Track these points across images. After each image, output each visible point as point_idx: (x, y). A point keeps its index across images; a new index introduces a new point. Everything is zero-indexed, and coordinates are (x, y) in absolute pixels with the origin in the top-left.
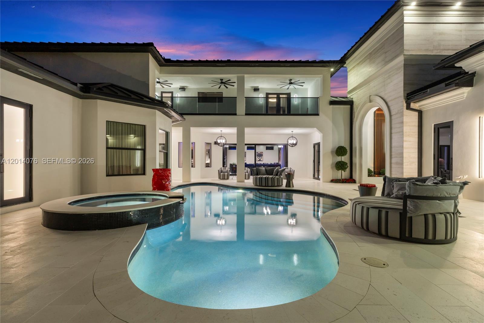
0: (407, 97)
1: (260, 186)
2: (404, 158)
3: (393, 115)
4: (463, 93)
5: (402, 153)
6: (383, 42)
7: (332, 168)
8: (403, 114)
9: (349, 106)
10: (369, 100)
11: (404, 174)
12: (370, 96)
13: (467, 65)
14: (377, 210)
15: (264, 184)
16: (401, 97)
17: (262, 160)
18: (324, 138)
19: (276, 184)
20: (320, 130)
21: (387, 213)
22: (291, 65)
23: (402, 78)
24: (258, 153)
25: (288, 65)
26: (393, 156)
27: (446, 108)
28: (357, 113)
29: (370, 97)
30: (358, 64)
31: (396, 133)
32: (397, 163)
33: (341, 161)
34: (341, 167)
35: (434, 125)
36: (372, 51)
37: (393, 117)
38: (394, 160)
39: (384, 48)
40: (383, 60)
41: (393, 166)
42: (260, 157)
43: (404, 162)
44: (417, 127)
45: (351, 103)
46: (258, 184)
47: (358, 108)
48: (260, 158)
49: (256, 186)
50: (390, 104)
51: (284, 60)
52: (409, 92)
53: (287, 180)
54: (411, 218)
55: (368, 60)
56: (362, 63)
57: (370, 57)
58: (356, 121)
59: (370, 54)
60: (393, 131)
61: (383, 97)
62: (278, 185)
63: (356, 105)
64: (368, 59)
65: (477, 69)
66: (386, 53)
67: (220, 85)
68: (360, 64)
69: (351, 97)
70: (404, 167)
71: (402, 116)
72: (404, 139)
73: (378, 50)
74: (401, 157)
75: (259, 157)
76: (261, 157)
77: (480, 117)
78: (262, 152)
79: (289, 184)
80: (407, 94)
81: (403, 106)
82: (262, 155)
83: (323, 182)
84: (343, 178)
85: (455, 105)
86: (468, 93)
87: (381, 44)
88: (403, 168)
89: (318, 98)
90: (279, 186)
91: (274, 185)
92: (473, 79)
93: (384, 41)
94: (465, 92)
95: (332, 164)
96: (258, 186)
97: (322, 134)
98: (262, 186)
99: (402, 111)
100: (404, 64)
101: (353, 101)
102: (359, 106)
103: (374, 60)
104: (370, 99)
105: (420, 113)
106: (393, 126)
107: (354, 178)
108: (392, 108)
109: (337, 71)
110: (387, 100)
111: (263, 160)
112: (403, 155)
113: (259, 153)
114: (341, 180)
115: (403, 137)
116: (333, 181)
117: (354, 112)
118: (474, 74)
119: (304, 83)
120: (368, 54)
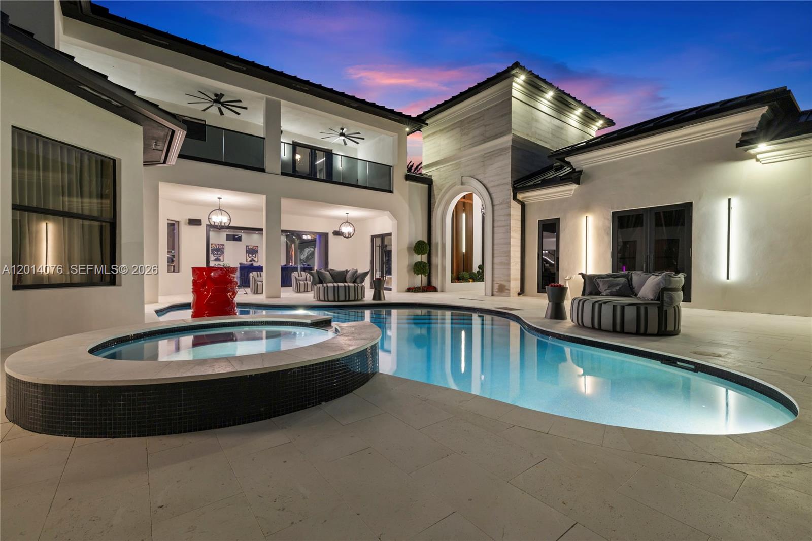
0: (514, 185)
1: (325, 301)
2: (511, 258)
3: (497, 205)
4: (571, 190)
5: (509, 252)
6: (481, 112)
7: (408, 271)
8: (510, 204)
9: (427, 186)
10: (460, 182)
11: (511, 276)
12: (462, 176)
13: (577, 161)
14: (635, 307)
15: (342, 298)
16: (507, 184)
17: (256, 261)
18: (399, 227)
19: (352, 298)
20: (395, 215)
21: (646, 309)
22: (358, 106)
23: (510, 161)
24: (249, 247)
25: (355, 106)
26: (495, 255)
27: (553, 203)
28: (439, 197)
29: (462, 178)
30: (441, 131)
31: (500, 227)
32: (501, 263)
33: (421, 262)
34: (422, 269)
35: (539, 221)
36: (465, 119)
37: (496, 208)
38: (496, 260)
39: (483, 119)
40: (482, 135)
41: (495, 266)
42: (252, 254)
43: (511, 262)
44: (520, 222)
45: (428, 181)
46: (322, 298)
47: (441, 190)
48: (253, 257)
49: (318, 301)
50: (491, 190)
51: (351, 95)
52: (515, 179)
53: (375, 290)
54: (666, 310)
55: (458, 130)
56: (448, 131)
57: (462, 125)
58: (438, 207)
59: (461, 121)
60: (496, 224)
61: (481, 180)
62: (356, 299)
63: (436, 185)
64: (458, 127)
65: (584, 167)
66: (485, 126)
67: (211, 104)
68: (445, 131)
69: (429, 174)
70: (511, 268)
71: (509, 207)
72: (511, 235)
73: (475, 120)
74: (507, 256)
75: (250, 255)
76: (254, 255)
77: (587, 217)
78: (257, 246)
79: (377, 296)
80: (514, 182)
81: (510, 195)
82: (257, 251)
83: (398, 292)
84: (423, 285)
85: (562, 201)
86: (575, 190)
87: (479, 113)
88: (509, 269)
89: (391, 166)
90: (358, 300)
91: (358, 298)
92: (580, 177)
93: (484, 110)
94: (570, 189)
95: (408, 266)
96: (322, 301)
97: (396, 221)
98: (328, 301)
99: (508, 201)
100: (512, 145)
101: (432, 180)
102: (444, 187)
103: (467, 131)
104: (462, 180)
105: (523, 206)
106: (496, 218)
107: (434, 284)
108: (494, 196)
109: (411, 133)
110: (488, 185)
111: (259, 261)
112: (510, 254)
113: (252, 247)
114: (421, 288)
115: (510, 232)
116: (409, 290)
117: (434, 195)
118: (580, 172)
119: (364, 139)
120: (458, 122)
